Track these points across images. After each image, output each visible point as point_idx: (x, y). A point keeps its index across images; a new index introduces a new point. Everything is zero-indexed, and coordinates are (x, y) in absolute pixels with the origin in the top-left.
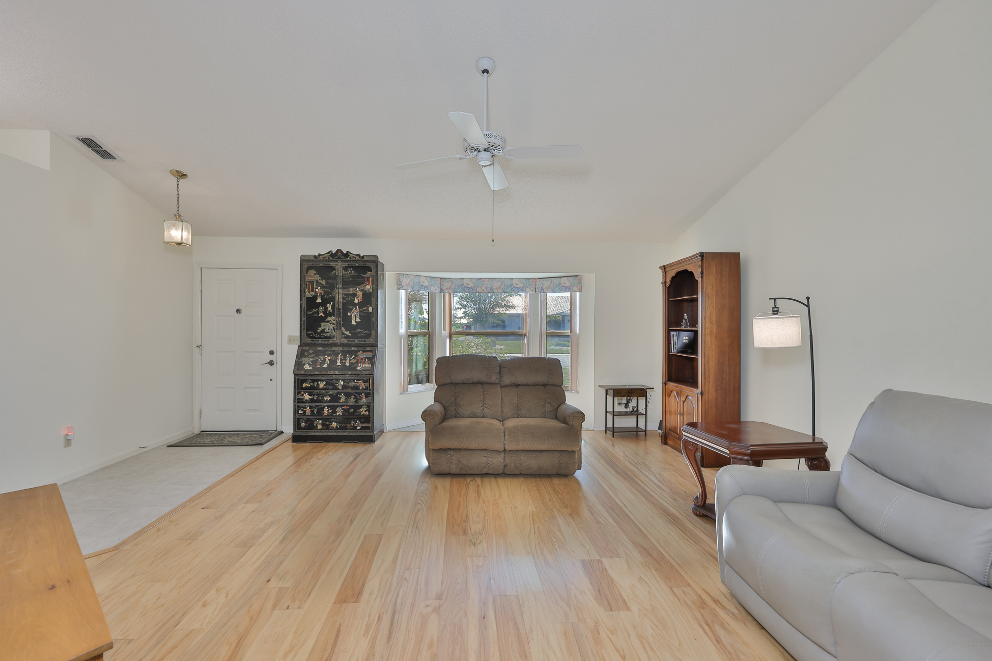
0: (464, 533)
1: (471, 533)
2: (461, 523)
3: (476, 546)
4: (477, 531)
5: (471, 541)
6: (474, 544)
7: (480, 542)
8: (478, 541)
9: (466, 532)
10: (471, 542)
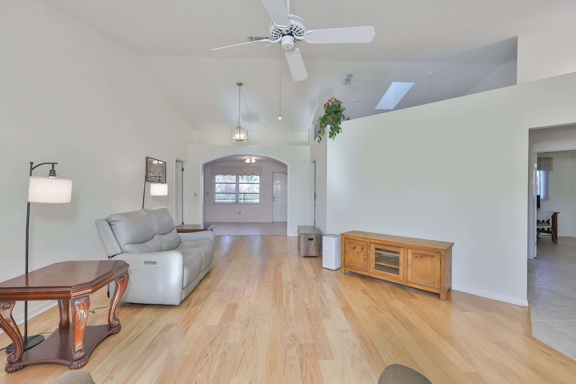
0: (301, 346)
1: (296, 346)
2: (306, 357)
3: (291, 335)
4: (291, 348)
5: (295, 339)
6: (293, 336)
7: (289, 338)
8: (290, 338)
9: (299, 346)
10: (295, 337)
